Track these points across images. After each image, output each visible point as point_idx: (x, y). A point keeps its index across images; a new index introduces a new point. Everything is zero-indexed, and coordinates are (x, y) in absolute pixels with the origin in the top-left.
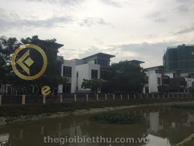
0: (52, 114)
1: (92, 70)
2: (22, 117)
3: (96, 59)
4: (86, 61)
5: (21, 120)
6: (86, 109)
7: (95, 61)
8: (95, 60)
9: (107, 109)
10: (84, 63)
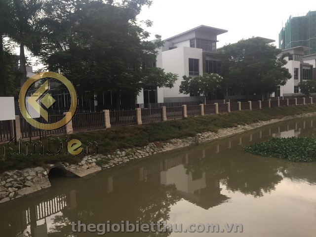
0: (165, 145)
1: (189, 59)
2: (119, 152)
3: (193, 39)
4: (173, 44)
5: (120, 159)
6: (212, 132)
7: (191, 43)
8: (191, 41)
9: (243, 129)
10: (170, 49)
